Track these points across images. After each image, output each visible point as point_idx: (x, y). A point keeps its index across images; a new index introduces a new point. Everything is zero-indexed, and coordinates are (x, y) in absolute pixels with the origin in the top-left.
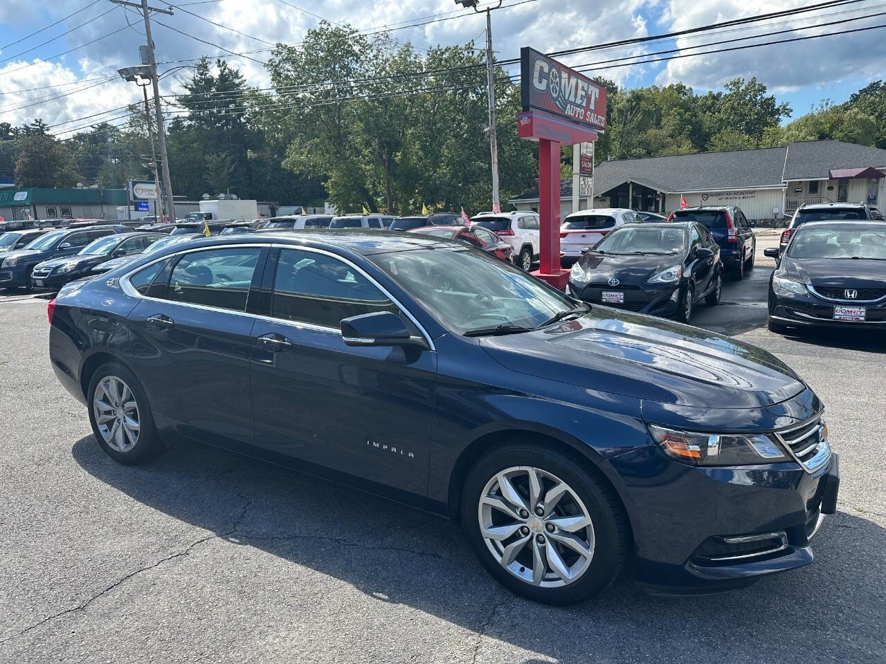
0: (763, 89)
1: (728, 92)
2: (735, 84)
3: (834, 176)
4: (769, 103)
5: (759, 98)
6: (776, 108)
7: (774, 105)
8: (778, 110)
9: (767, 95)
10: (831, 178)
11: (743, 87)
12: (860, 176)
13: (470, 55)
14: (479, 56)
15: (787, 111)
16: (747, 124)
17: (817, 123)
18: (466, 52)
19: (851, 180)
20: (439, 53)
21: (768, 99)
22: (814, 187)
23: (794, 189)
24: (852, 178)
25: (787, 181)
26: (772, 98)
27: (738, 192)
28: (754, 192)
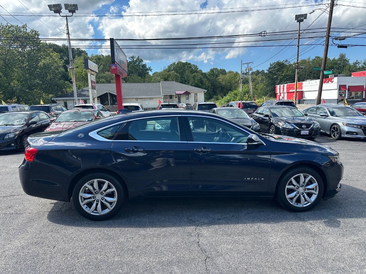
0: (142, 61)
1: (130, 61)
2: (132, 57)
3: (177, 93)
4: (144, 66)
5: (141, 64)
6: (147, 68)
7: (146, 67)
8: (148, 69)
9: (143, 63)
10: (176, 94)
11: (135, 59)
12: (184, 94)
13: (25, 30)
14: (30, 32)
15: (150, 69)
16: (139, 73)
17: (163, 75)
18: (23, 29)
19: (181, 95)
20: (8, 27)
21: (144, 65)
22: (171, 97)
23: (165, 97)
24: (182, 94)
25: (163, 94)
26: (145, 64)
27: (148, 98)
28: (153, 98)
